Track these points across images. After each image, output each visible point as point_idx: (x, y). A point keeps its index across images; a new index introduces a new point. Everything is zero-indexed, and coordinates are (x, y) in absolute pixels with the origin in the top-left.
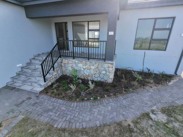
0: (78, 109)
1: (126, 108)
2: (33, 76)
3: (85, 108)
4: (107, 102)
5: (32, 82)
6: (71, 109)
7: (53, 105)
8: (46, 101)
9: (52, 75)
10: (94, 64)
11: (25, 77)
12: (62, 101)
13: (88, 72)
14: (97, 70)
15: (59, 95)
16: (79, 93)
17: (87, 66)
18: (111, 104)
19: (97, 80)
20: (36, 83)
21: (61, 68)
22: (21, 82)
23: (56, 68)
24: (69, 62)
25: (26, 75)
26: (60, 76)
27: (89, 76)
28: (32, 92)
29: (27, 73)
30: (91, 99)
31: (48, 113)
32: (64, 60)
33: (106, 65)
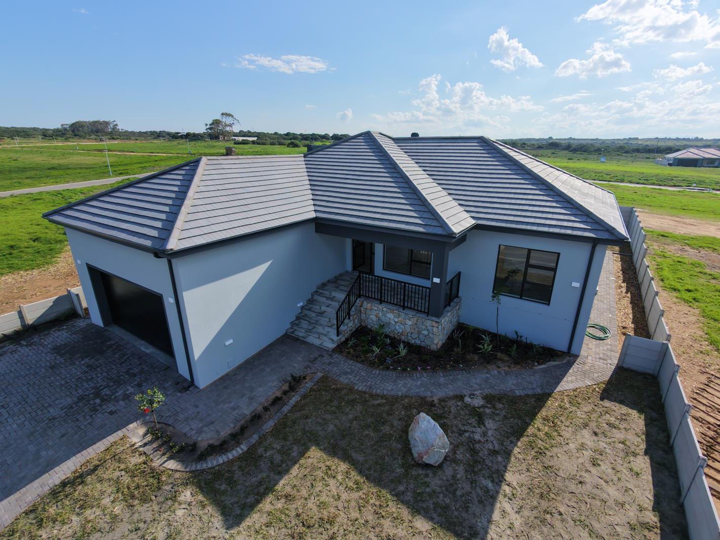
0: (381, 377)
1: (439, 386)
2: (321, 325)
3: (389, 377)
4: (418, 376)
5: (320, 333)
6: (372, 376)
7: (351, 369)
8: (342, 362)
9: (346, 327)
10: (410, 318)
11: (308, 323)
12: (361, 365)
13: (400, 328)
14: (415, 326)
15: (357, 357)
16: (383, 359)
17: (400, 318)
18: (424, 379)
19: (415, 343)
20: (325, 336)
21: (359, 315)
22: (304, 331)
23: (353, 315)
24: (373, 307)
25: (309, 321)
26: (357, 328)
27: (403, 335)
28: (322, 348)
29: (310, 318)
30: (398, 369)
31: (348, 376)
32: (365, 303)
33: (429, 323)
